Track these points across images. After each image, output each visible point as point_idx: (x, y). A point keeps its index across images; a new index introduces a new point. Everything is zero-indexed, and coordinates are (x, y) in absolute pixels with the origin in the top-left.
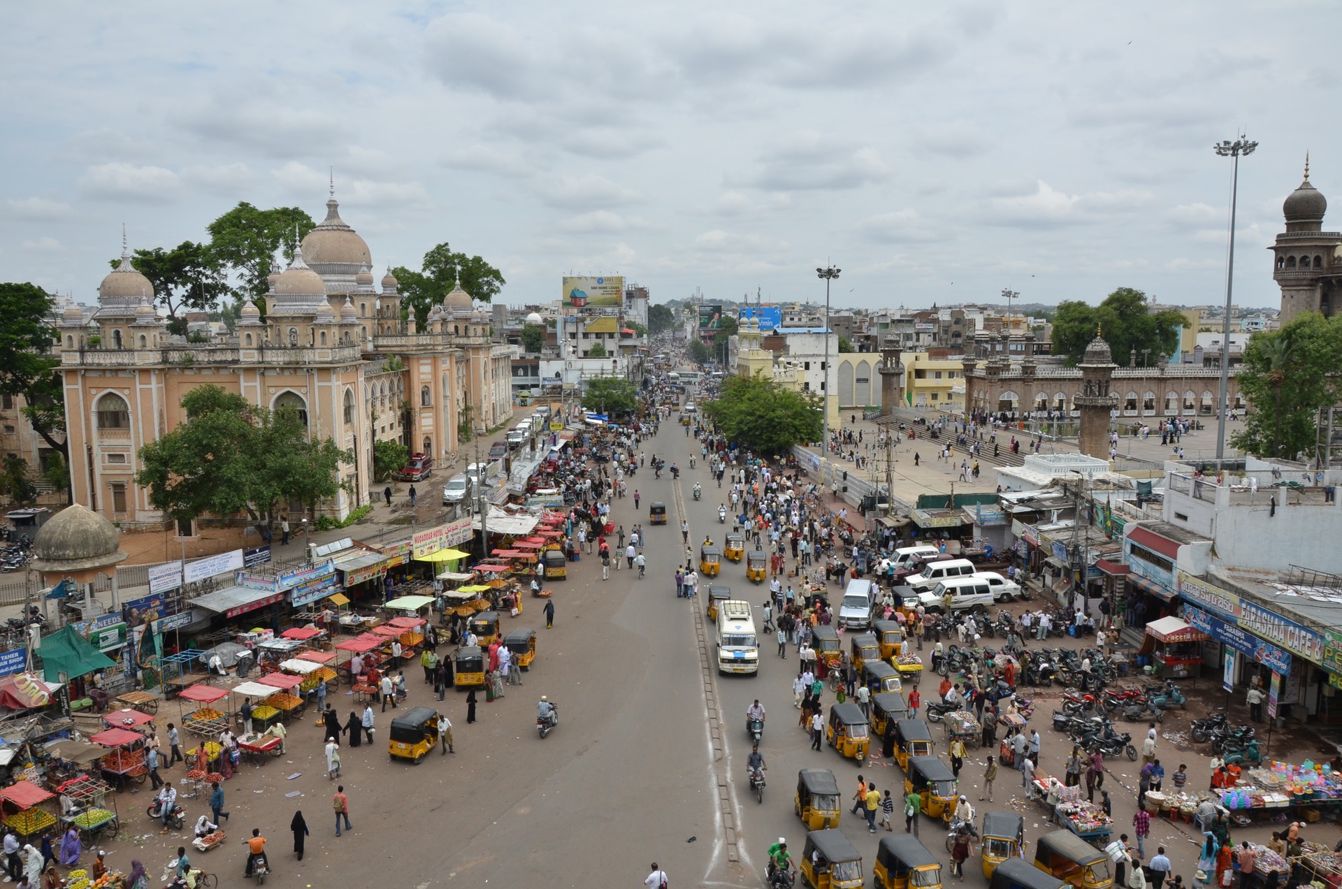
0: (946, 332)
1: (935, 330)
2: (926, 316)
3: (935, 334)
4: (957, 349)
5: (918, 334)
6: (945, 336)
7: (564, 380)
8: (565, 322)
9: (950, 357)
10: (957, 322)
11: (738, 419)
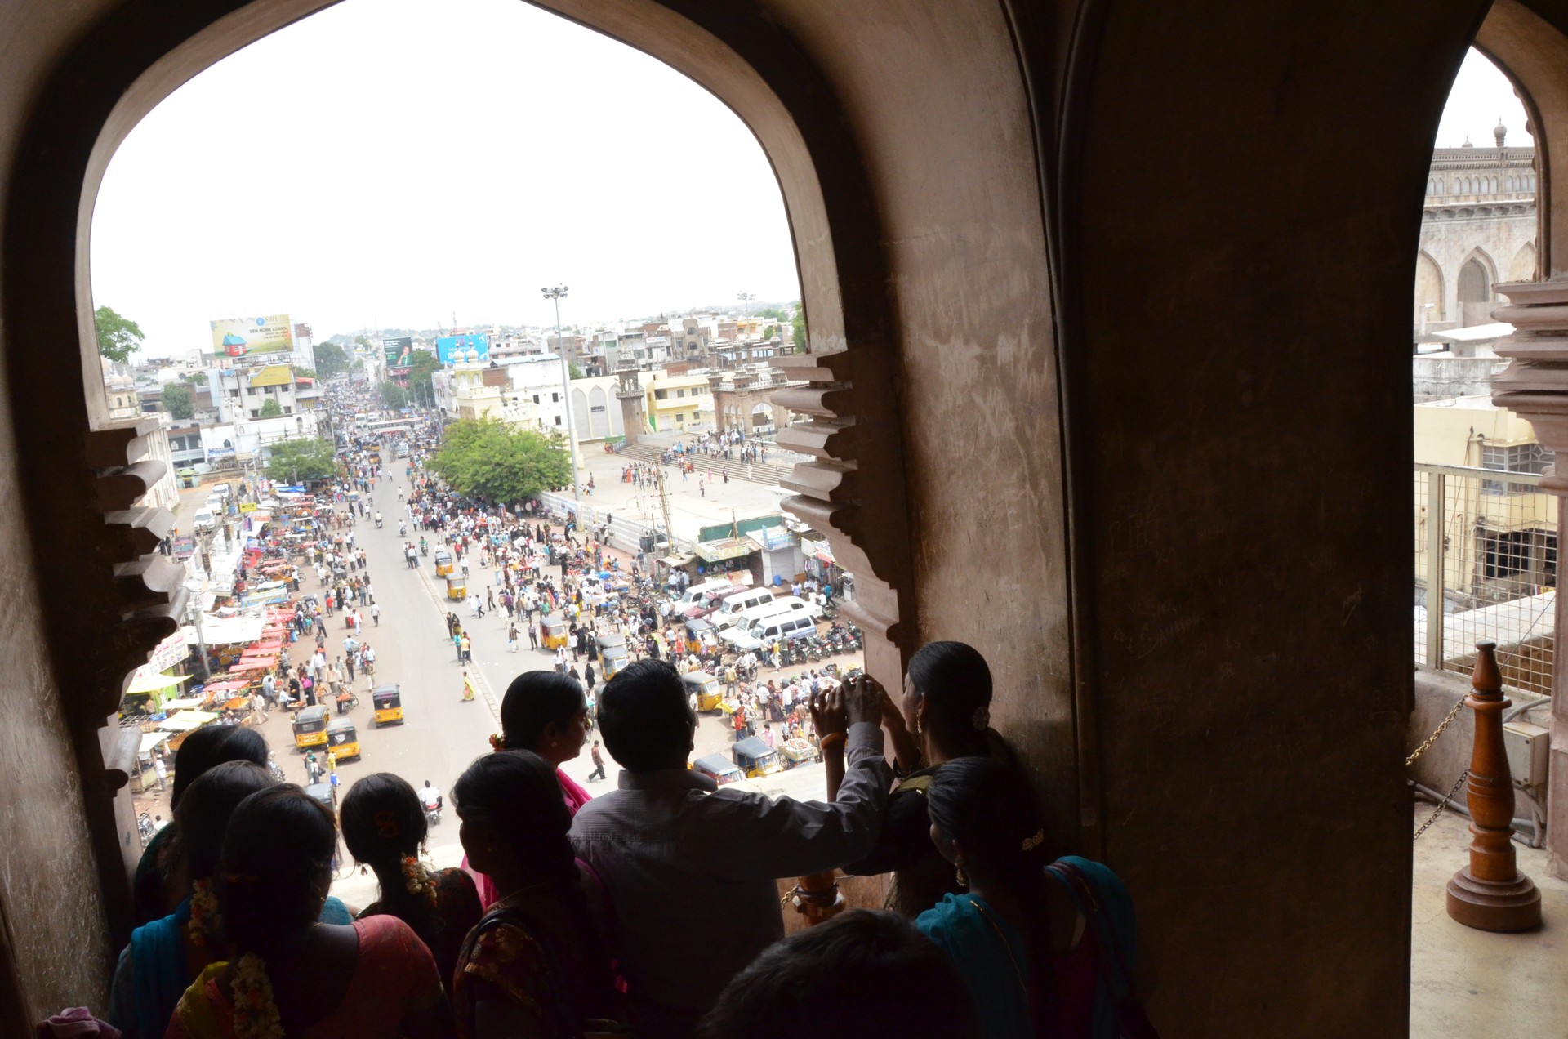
0: (680, 344)
1: (669, 344)
2: (652, 328)
3: (668, 348)
4: (697, 362)
5: (650, 349)
6: (680, 349)
7: (236, 449)
8: (222, 377)
9: (689, 372)
10: (691, 332)
11: (472, 470)
